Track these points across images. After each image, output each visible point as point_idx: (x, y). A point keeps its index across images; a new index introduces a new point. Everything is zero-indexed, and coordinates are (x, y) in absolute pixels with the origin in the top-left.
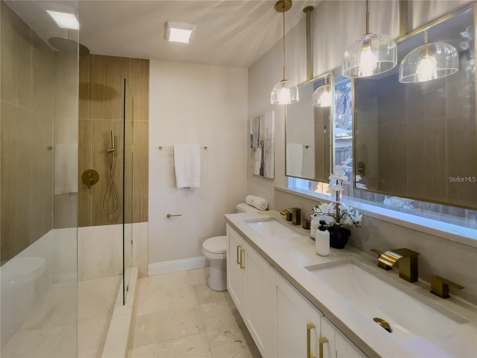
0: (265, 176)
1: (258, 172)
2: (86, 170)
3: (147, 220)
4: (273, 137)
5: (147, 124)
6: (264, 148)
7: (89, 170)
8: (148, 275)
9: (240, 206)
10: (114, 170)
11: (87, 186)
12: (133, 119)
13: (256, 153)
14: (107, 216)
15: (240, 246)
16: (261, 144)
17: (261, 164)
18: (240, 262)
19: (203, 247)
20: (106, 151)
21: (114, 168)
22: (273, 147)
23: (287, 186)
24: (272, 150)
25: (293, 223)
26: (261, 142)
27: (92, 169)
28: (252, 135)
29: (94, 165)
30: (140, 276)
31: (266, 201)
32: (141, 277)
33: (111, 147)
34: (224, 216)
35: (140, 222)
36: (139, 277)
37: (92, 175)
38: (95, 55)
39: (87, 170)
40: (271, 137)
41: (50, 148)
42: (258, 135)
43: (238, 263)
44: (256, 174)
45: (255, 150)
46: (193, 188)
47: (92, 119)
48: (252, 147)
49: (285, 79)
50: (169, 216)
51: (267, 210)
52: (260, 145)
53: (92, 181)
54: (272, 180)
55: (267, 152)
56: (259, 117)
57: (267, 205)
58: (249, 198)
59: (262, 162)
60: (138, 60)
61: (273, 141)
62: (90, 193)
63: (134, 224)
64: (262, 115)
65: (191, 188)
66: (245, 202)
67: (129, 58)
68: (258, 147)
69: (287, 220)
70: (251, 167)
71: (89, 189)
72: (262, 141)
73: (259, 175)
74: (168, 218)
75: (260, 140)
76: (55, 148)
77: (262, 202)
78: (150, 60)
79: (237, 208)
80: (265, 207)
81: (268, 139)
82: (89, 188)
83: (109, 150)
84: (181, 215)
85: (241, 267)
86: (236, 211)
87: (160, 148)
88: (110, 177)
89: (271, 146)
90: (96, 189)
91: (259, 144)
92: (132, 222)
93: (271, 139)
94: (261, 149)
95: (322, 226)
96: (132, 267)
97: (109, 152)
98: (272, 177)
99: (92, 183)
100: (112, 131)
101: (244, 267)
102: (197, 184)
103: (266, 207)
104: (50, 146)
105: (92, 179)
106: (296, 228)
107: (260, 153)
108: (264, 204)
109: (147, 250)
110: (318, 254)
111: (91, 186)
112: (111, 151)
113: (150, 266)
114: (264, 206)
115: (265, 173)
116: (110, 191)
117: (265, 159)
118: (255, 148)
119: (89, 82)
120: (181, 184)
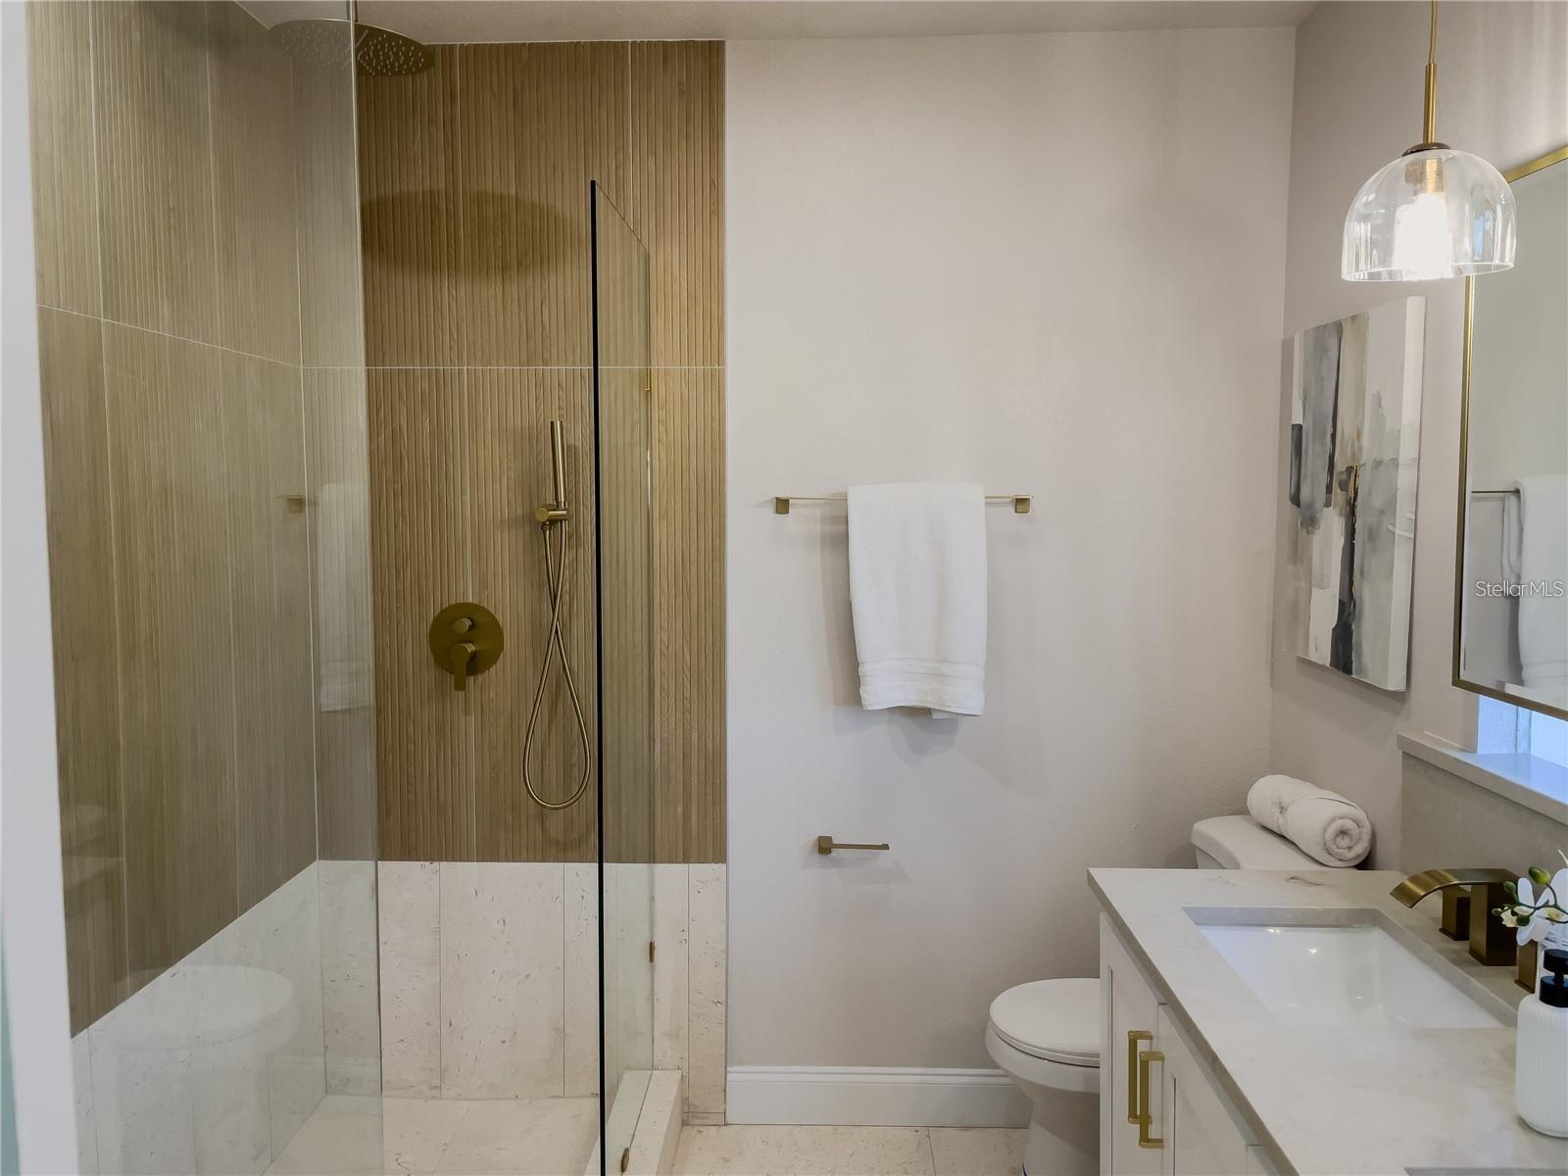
0: (1358, 673)
1: (1321, 650)
2: (445, 605)
3: (719, 855)
4: (1407, 451)
5: (715, 385)
6: (1358, 510)
7: (457, 605)
8: (728, 1120)
9: (1213, 830)
10: (566, 609)
11: (450, 679)
12: (648, 360)
13: (1317, 538)
14: (542, 818)
15: (1146, 1036)
16: (1345, 484)
17: (1341, 603)
18: (1140, 1114)
19: (993, 1022)
20: (530, 518)
21: (566, 598)
22: (1404, 511)
23: (1470, 747)
24: (1402, 529)
25: (1473, 952)
26: (1344, 477)
27: (470, 601)
28: (1298, 430)
29: (483, 584)
30: (689, 1116)
31: (1360, 814)
32: (693, 1126)
33: (551, 500)
34: (1089, 875)
35: (686, 859)
36: (685, 1123)
37: (471, 628)
38: (465, 49)
39: (451, 607)
40: (1397, 451)
41: (297, 504)
42: (1330, 431)
43: (1132, 1115)
44: (1313, 657)
45: (1310, 522)
46: (946, 716)
47: (465, 368)
48: (1296, 500)
49: (1433, 139)
50: (825, 846)
51: (1366, 864)
52: (1338, 495)
53: (474, 656)
54: (1400, 697)
55: (1372, 535)
56: (1339, 328)
57: (1366, 837)
58: (1266, 792)
59: (1346, 594)
60: (666, 52)
61: (1405, 479)
62: (467, 712)
63: (661, 869)
64: (1354, 318)
65: (934, 716)
66: (1243, 811)
67: (624, 44)
68: (1328, 504)
69: (1443, 930)
70: (1291, 615)
71: (461, 693)
72: (1350, 469)
73: (1328, 665)
74: (824, 857)
75: (1340, 465)
76: (314, 504)
77: (1333, 820)
78: (728, 44)
79: (1196, 841)
80: (1350, 848)
81: (1378, 464)
82: (461, 686)
83: (543, 515)
84: (885, 847)
85: (1145, 1139)
86: (1186, 856)
87: (782, 505)
88: (550, 637)
89: (1392, 501)
90: (492, 694)
91: (1335, 485)
92: (652, 859)
93: (1395, 462)
94: (1341, 515)
95: (1559, 979)
96: (653, 1068)
97: (544, 524)
98: (1395, 682)
99: (475, 665)
100: (552, 423)
101: (1161, 1141)
102: (965, 695)
103: (1360, 849)
104: (294, 493)
105: (471, 648)
106: (1473, 981)
107: (1339, 542)
108: (1343, 833)
109: (722, 999)
110: (1524, 1124)
111: (472, 678)
112: (553, 522)
113: (737, 1075)
114: (1344, 842)
115: (1360, 656)
116: (554, 706)
117: (1362, 573)
118: (1311, 506)
119: (442, 186)
120: (883, 689)
